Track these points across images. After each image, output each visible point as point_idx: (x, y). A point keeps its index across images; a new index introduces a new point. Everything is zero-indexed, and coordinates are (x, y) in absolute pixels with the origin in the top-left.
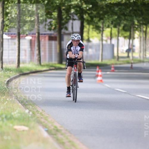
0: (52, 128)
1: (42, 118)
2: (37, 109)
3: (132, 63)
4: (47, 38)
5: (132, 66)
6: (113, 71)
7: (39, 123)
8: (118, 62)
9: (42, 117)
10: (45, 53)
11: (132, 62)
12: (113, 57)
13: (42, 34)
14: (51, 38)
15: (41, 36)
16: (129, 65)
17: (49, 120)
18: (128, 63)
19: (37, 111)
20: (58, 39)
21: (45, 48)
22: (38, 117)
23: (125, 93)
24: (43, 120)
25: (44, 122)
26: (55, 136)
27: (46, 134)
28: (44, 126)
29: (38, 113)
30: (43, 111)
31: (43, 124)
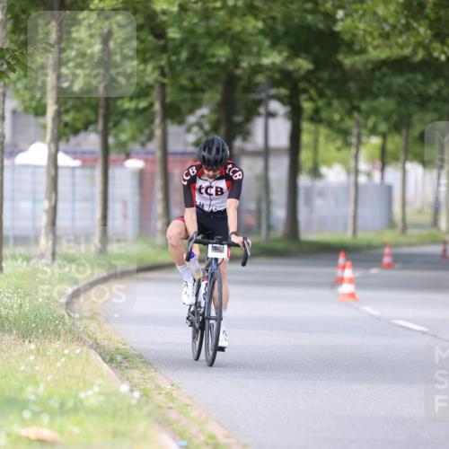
0: (202, 438)
1: (170, 408)
2: (157, 381)
3: (445, 243)
5: (445, 251)
6: (389, 266)
7: (164, 423)
8: (401, 239)
9: (171, 405)
11: (447, 238)
12: (391, 224)
13: (175, 154)
15: (171, 158)
16: (438, 249)
17: (193, 415)
18: (435, 242)
19: (158, 387)
23: (424, 333)
24: (173, 415)
25: (177, 421)
29: (160, 394)
30: (174, 388)
31: (175, 426)
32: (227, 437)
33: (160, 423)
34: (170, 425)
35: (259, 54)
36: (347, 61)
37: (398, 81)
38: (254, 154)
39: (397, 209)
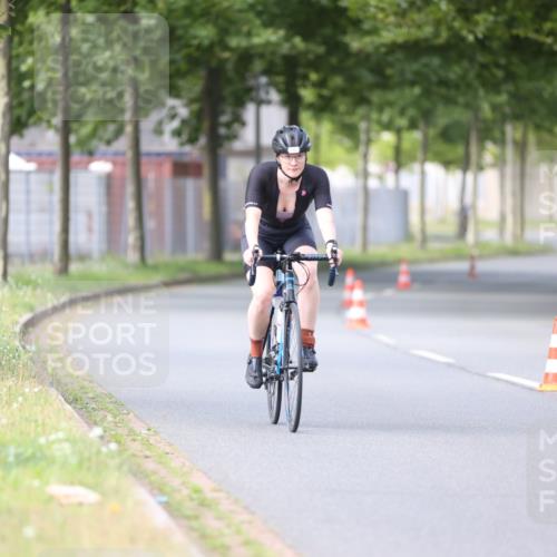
0: (185, 492)
1: (147, 457)
2: (131, 425)
3: (472, 258)
4: (167, 168)
5: (473, 268)
6: (407, 287)
7: (139, 474)
8: (421, 254)
9: (148, 453)
10: (160, 224)
11: (475, 252)
12: (408, 236)
13: (149, 154)
14: (182, 169)
15: (144, 160)
16: (463, 266)
17: (173, 465)
18: (459, 257)
19: (131, 432)
20: (206, 171)
21: (160, 206)
22: (134, 455)
23: (449, 365)
24: (150, 465)
25: (155, 473)
26: (195, 524)
27: (160, 518)
28: (157, 489)
29: (134, 440)
30: (151, 433)
31: (153, 478)
32: (215, 490)
33: (135, 475)
34: (147, 476)
35: (249, 34)
36: (355, 43)
37: (413, 67)
38: (244, 154)
39: (414, 218)
